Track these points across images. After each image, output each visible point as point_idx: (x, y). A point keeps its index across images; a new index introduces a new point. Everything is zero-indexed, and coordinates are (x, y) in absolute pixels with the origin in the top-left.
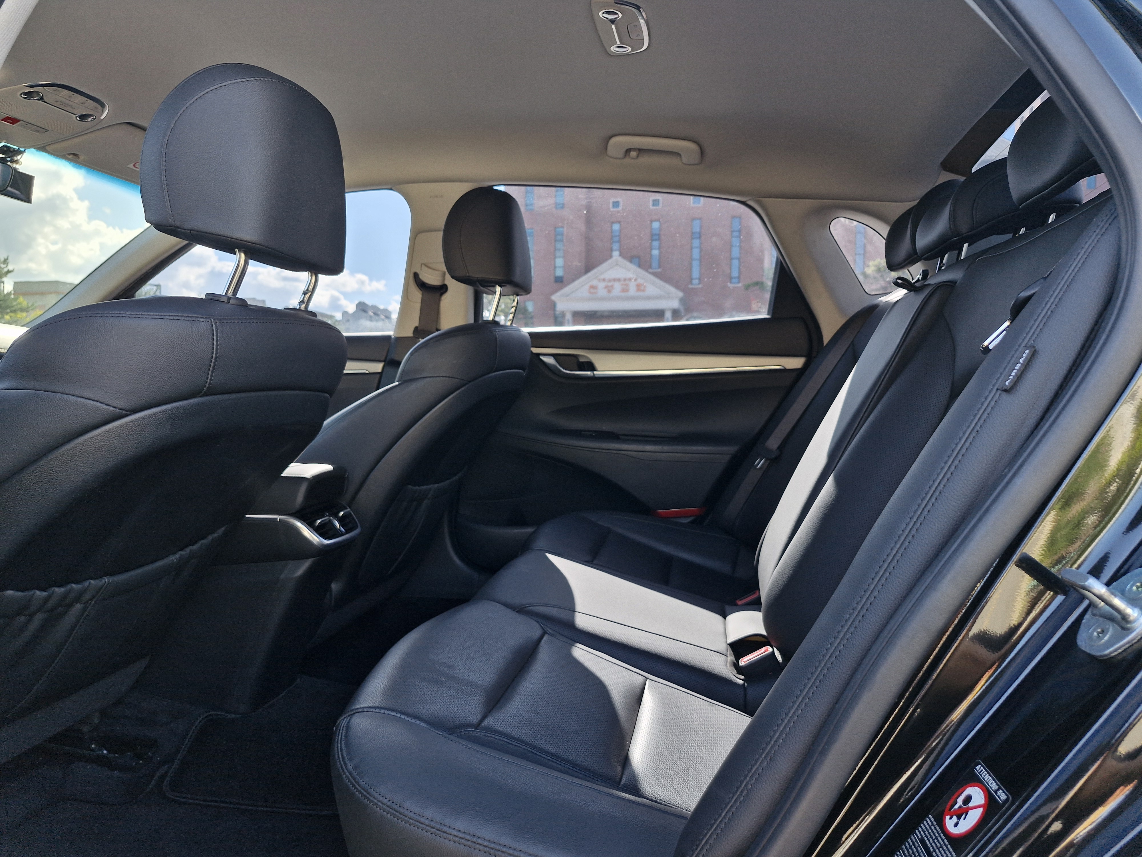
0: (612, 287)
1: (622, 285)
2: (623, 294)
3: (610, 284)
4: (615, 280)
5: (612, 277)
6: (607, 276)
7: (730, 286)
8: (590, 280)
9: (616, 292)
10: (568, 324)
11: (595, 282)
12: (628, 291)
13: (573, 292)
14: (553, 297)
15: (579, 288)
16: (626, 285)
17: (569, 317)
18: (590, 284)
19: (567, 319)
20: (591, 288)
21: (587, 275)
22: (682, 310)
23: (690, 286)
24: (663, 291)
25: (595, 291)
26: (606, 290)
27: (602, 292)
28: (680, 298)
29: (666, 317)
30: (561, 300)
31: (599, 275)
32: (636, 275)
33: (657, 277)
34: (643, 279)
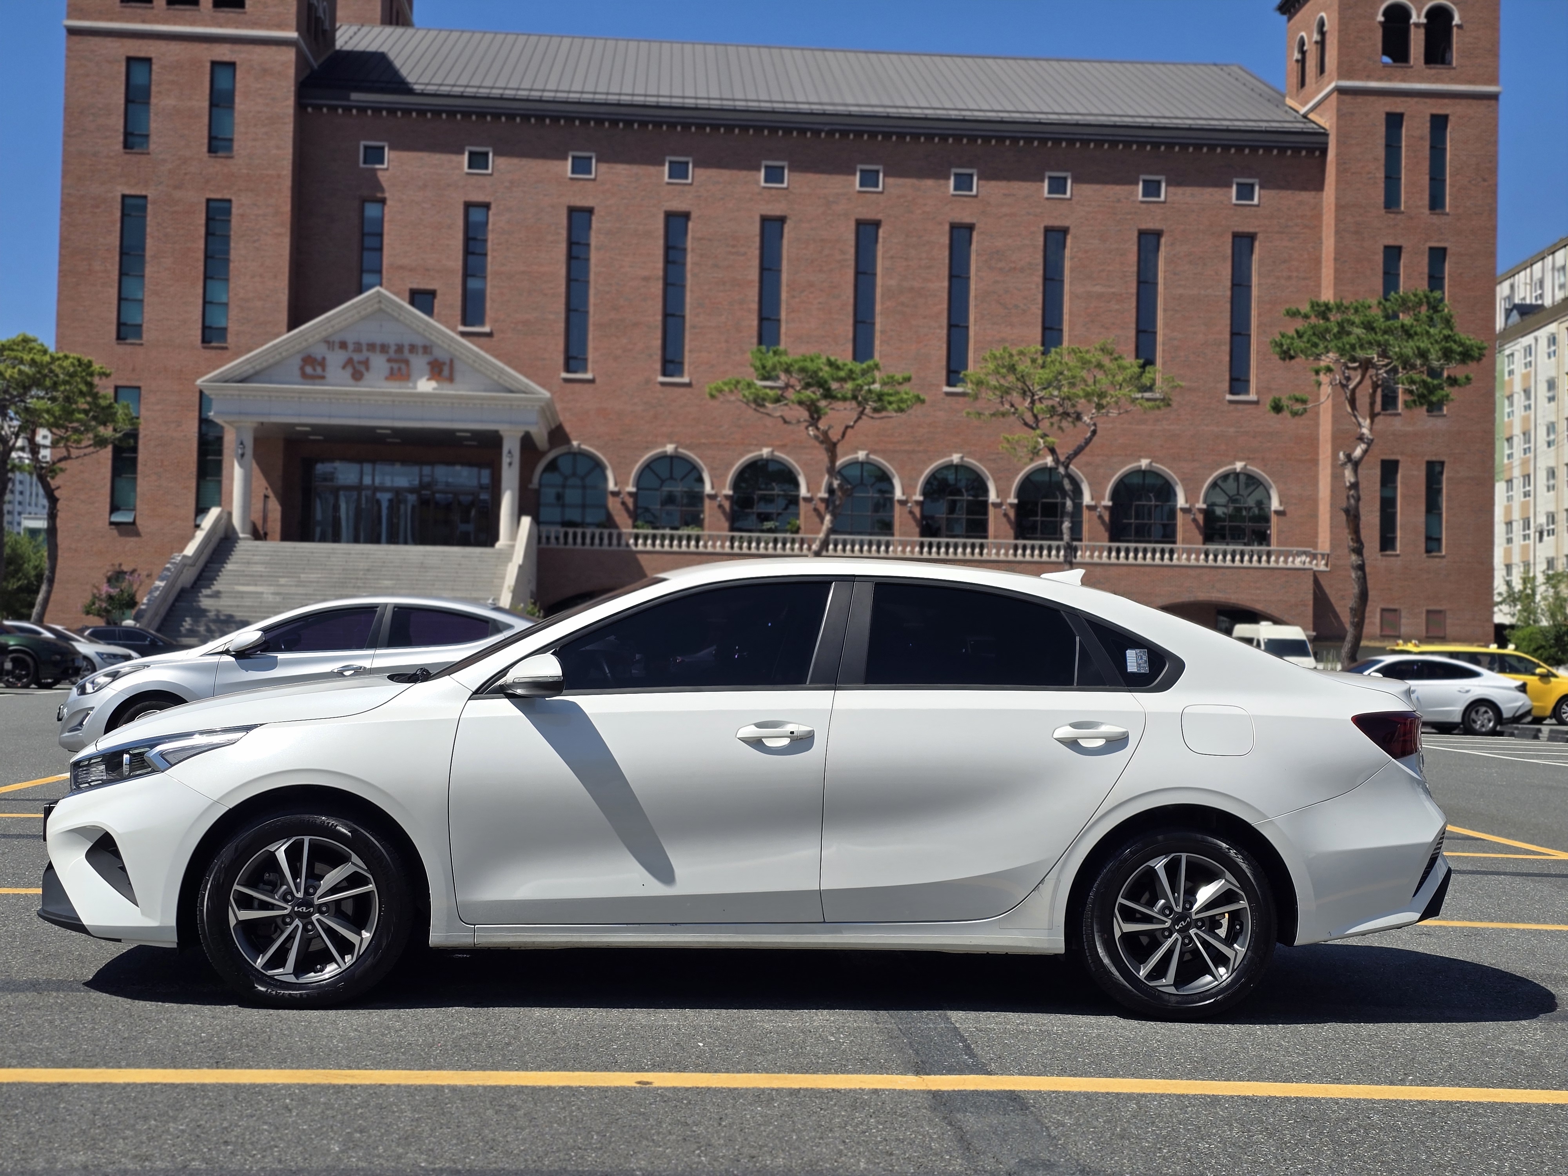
0: (366, 363)
1: (389, 360)
2: (395, 387)
3: (356, 357)
4: (372, 347)
5: (365, 339)
6: (351, 338)
7: (663, 384)
8: (304, 344)
9: (375, 380)
10: (242, 455)
11: (318, 351)
12: (406, 379)
13: (257, 373)
14: (201, 382)
15: (277, 362)
16: (401, 362)
17: (244, 437)
18: (303, 354)
19: (237, 444)
20: (308, 364)
21: (296, 331)
22: (545, 434)
23: (564, 375)
24: (498, 383)
25: (319, 372)
26: (349, 371)
27: (337, 379)
28: (542, 404)
29: (505, 452)
30: (224, 393)
31: (330, 334)
32: (428, 339)
33: (482, 348)
34: (447, 350)
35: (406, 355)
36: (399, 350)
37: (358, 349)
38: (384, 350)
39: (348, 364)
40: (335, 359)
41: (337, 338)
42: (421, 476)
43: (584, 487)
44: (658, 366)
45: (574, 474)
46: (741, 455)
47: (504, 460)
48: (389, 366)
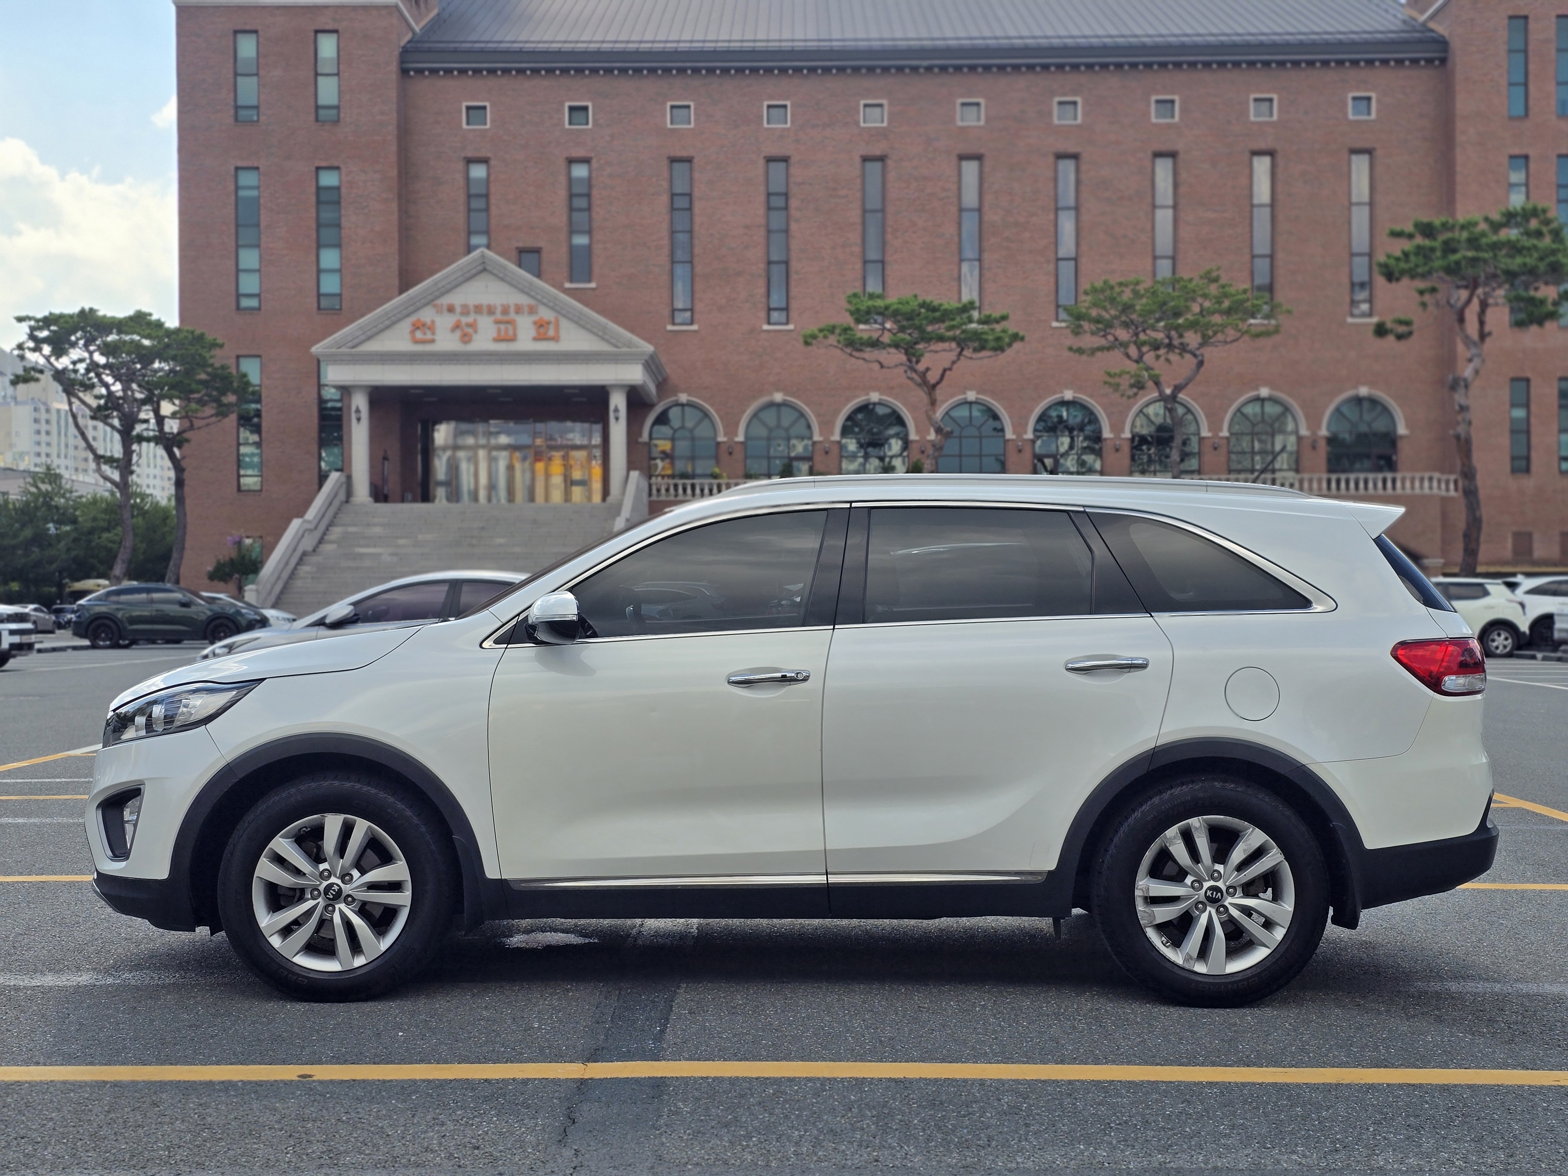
0: (473, 325)
1: (497, 322)
2: (502, 347)
3: (465, 320)
4: (478, 309)
5: (471, 302)
6: (456, 298)
7: (768, 331)
8: (412, 308)
9: (484, 341)
10: (359, 419)
11: (426, 315)
12: (513, 339)
13: (369, 338)
14: (316, 349)
15: (388, 327)
16: (508, 322)
17: (360, 402)
18: (413, 318)
19: (353, 408)
20: (418, 328)
21: (404, 295)
22: (652, 388)
23: (670, 327)
24: (603, 339)
25: (429, 336)
26: (458, 333)
27: (446, 342)
28: (646, 357)
29: (612, 407)
30: (338, 359)
31: (438, 297)
32: (533, 298)
33: (586, 304)
34: (552, 309)
35: (512, 315)
36: (505, 311)
37: (465, 311)
38: (491, 311)
39: (457, 326)
40: (444, 322)
41: (445, 300)
42: (535, 433)
43: (693, 439)
44: (762, 314)
45: (683, 426)
46: (848, 400)
47: (612, 415)
48: (496, 326)
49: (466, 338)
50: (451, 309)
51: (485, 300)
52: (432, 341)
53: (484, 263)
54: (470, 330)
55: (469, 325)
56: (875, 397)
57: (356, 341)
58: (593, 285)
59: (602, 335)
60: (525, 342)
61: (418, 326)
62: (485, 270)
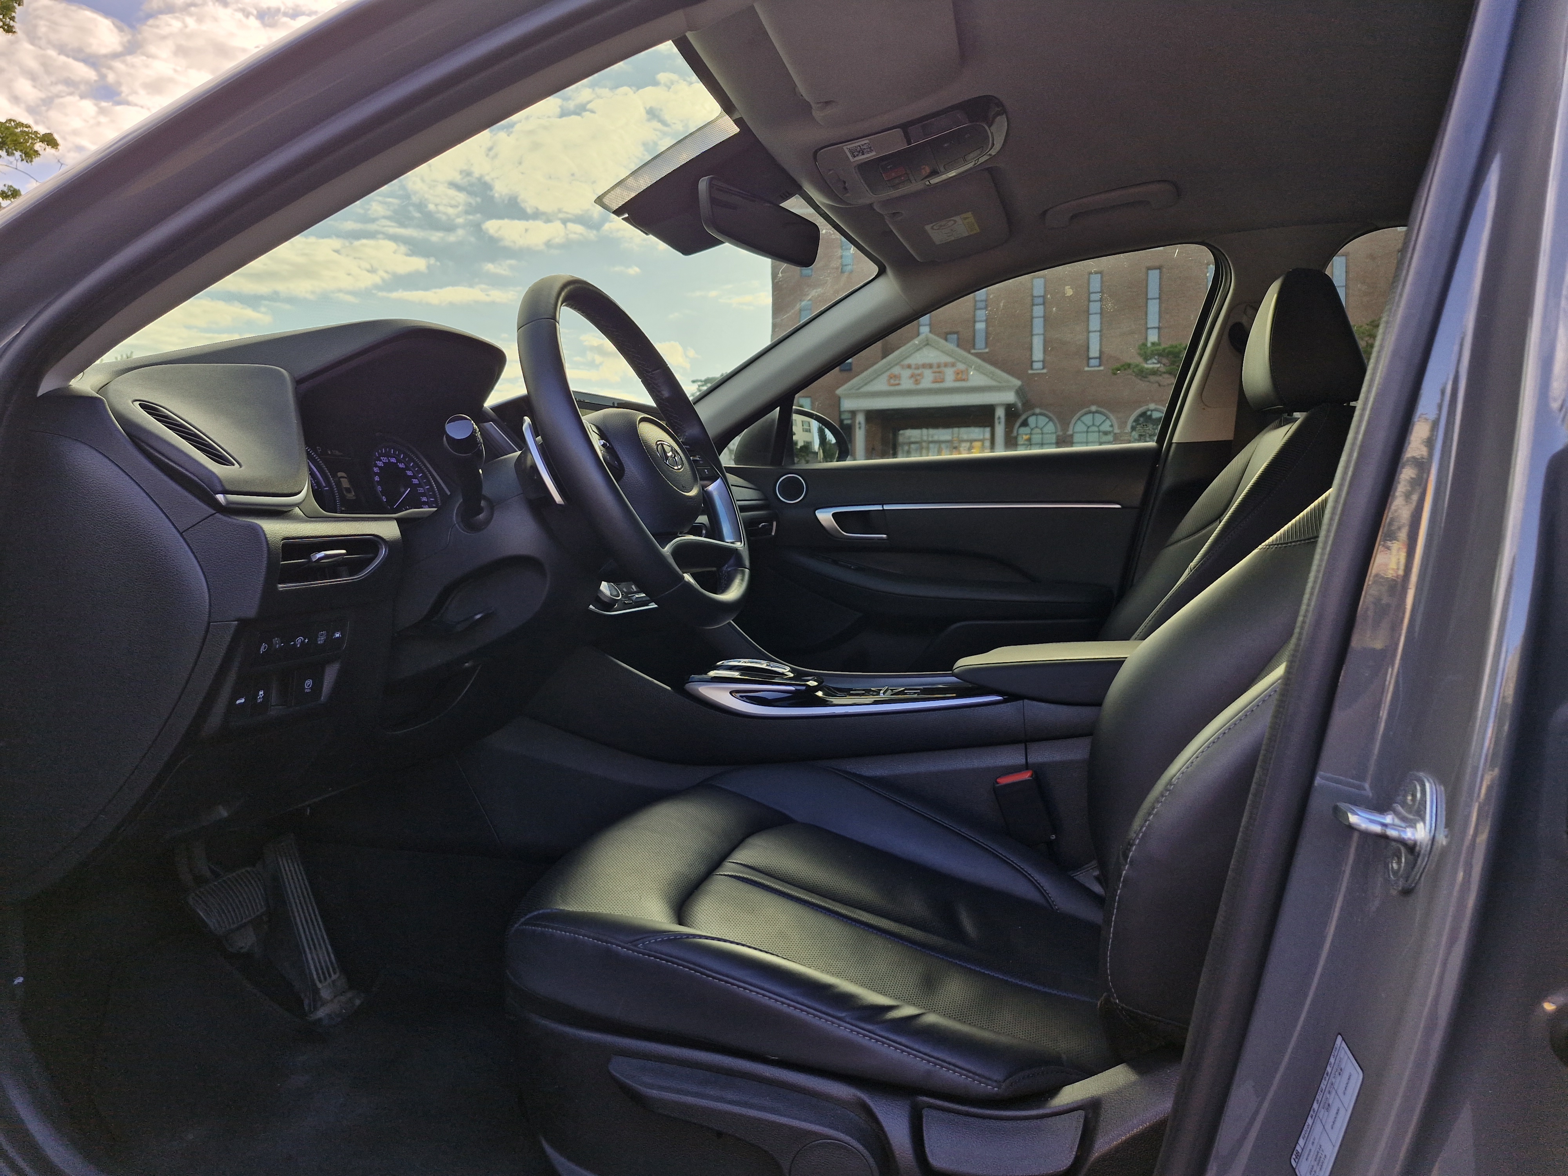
0: (921, 375)
1: (934, 372)
2: (937, 385)
3: (917, 372)
4: (924, 365)
5: (920, 362)
6: (913, 360)
7: (1088, 371)
8: (889, 367)
9: (927, 382)
10: (860, 428)
11: (896, 370)
12: (943, 381)
13: (866, 384)
14: (839, 392)
15: (875, 378)
16: (939, 372)
17: (860, 418)
18: (888, 373)
19: (857, 422)
20: (891, 378)
21: (885, 360)
22: (1020, 405)
23: (1030, 372)
24: (992, 378)
25: (897, 382)
26: (912, 380)
27: (907, 384)
28: (1016, 388)
29: (997, 416)
30: (849, 396)
31: (902, 360)
32: (954, 358)
33: (984, 360)
34: (964, 363)
35: (943, 369)
36: (939, 366)
37: (917, 367)
38: (930, 366)
39: (912, 376)
40: (906, 373)
41: (906, 362)
42: (953, 434)
43: (1042, 434)
44: (1085, 362)
45: (1037, 427)
46: (1135, 409)
47: (996, 421)
48: (933, 374)
49: (917, 382)
50: (909, 366)
51: (927, 361)
52: (899, 384)
53: (927, 340)
54: (918, 378)
55: (919, 375)
56: (1152, 406)
57: (860, 385)
58: (987, 350)
59: (992, 376)
60: (949, 382)
61: (890, 377)
62: (927, 344)
